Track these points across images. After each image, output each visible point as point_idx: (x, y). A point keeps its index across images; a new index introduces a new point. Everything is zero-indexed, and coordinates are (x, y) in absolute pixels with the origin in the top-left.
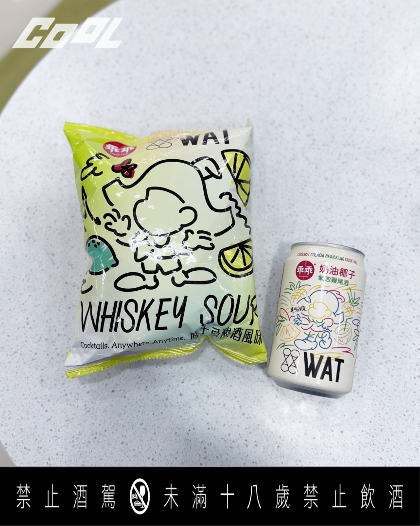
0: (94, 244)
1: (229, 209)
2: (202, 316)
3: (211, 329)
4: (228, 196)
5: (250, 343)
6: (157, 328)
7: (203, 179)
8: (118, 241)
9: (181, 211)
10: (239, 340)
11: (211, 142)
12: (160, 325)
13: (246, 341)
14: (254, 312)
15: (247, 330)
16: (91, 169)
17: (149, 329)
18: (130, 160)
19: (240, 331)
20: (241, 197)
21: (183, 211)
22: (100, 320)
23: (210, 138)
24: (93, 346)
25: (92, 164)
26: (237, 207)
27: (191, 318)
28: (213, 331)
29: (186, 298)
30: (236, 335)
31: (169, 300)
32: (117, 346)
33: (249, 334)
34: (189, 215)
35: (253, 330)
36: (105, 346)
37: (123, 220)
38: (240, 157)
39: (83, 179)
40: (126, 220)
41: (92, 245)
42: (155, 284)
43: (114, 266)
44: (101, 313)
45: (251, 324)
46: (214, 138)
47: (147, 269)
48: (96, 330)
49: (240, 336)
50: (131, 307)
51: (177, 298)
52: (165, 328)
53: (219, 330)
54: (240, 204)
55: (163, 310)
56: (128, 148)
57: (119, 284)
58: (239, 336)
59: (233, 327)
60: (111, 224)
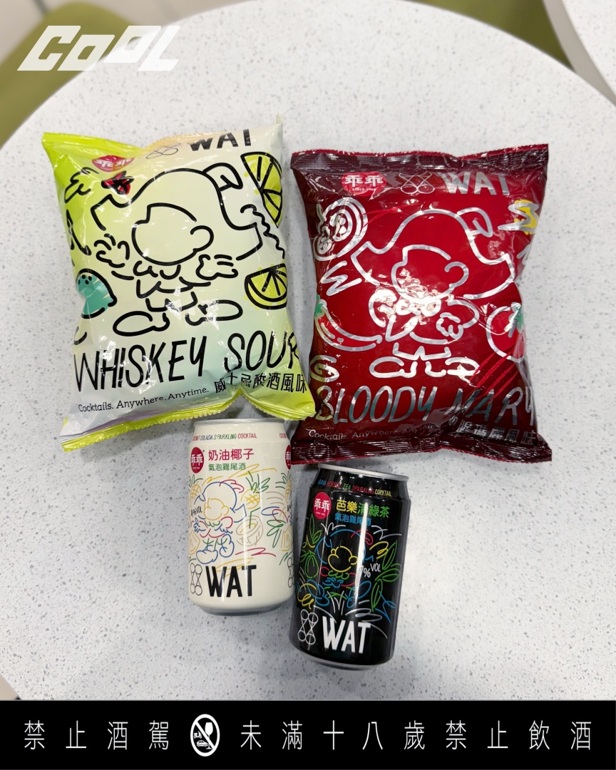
0: (85, 280)
1: (255, 225)
2: (226, 359)
3: (240, 376)
4: (251, 210)
5: (292, 391)
6: (171, 379)
7: (219, 190)
8: (114, 273)
9: (192, 232)
10: (277, 389)
11: (227, 144)
12: (174, 375)
13: (286, 389)
14: (293, 353)
15: (285, 375)
16: (76, 187)
17: (161, 380)
18: (124, 173)
19: (277, 377)
20: (270, 211)
21: (196, 232)
22: (100, 374)
23: (227, 140)
24: (94, 408)
25: (77, 181)
26: (264, 223)
27: (214, 364)
28: (242, 378)
29: (205, 338)
30: (273, 383)
31: (184, 342)
32: (124, 405)
33: (288, 380)
34: (203, 236)
35: (293, 375)
36: (109, 407)
37: (119, 247)
38: (266, 162)
39: (67, 201)
40: (123, 247)
41: (83, 281)
42: (164, 324)
43: (111, 305)
44: (100, 366)
45: (290, 366)
46: (233, 140)
47: (153, 305)
48: (96, 388)
49: (278, 383)
50: (137, 354)
51: (193, 340)
52: (182, 378)
53: (250, 376)
54: (268, 220)
55: (177, 356)
56: (124, 161)
57: (119, 328)
58: (276, 384)
59: (267, 372)
60: (103, 253)
